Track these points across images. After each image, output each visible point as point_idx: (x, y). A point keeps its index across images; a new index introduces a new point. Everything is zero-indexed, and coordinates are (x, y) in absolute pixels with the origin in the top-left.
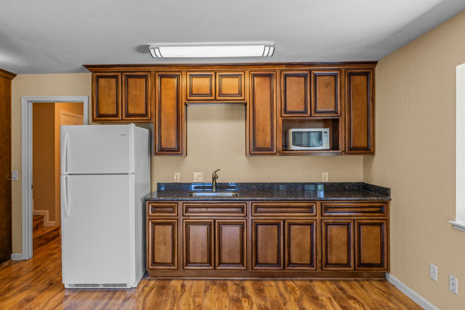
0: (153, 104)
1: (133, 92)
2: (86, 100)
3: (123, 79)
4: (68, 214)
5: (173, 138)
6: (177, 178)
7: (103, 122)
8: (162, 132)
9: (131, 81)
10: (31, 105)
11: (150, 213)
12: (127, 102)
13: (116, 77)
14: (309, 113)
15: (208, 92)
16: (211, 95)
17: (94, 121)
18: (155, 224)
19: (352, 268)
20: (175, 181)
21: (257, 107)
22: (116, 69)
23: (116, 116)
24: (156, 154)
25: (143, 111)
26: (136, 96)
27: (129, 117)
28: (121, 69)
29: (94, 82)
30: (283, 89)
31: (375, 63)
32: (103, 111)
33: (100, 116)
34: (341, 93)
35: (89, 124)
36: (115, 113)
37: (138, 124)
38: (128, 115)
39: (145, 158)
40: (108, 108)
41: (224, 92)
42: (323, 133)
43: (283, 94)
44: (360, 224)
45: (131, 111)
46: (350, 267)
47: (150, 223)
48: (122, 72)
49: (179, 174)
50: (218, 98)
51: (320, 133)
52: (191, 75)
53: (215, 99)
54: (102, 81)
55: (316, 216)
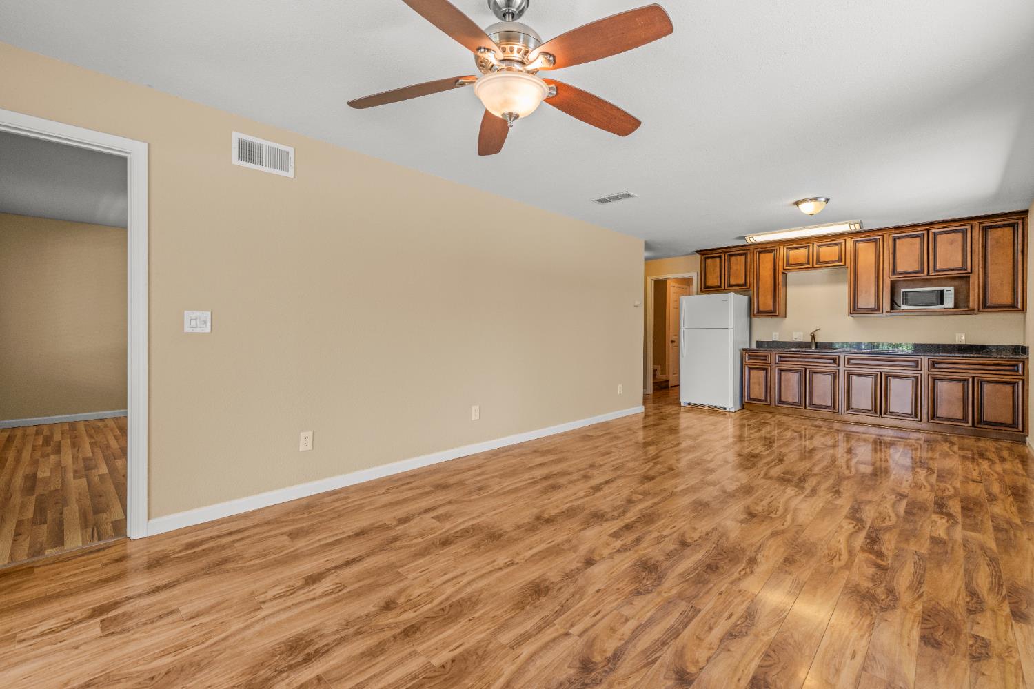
0: (752, 275)
1: (734, 268)
2: (695, 275)
3: (726, 258)
4: (685, 355)
5: (770, 302)
6: (776, 337)
7: (709, 292)
8: (760, 297)
9: (733, 259)
10: (653, 282)
11: (747, 360)
12: (729, 275)
13: (720, 257)
14: (926, 272)
15: (805, 261)
16: (808, 264)
17: (702, 291)
18: (750, 368)
19: (970, 424)
20: (774, 340)
21: (860, 271)
22: (720, 251)
23: (720, 287)
24: (754, 316)
25: (742, 282)
26: (737, 270)
27: (731, 287)
28: (725, 250)
29: (703, 262)
30: (891, 252)
31: (1026, 212)
32: (710, 283)
33: (707, 287)
34: (973, 249)
35: (697, 294)
36: (719, 284)
37: (737, 292)
38: (730, 286)
39: (745, 320)
40: (713, 280)
41: (821, 260)
42: (945, 292)
43: (891, 256)
44: (981, 382)
45: (732, 282)
46: (968, 423)
47: (747, 368)
48: (725, 253)
49: (778, 334)
50: (815, 265)
51: (942, 292)
52: (787, 248)
53: (813, 267)
54: (709, 261)
55: (921, 370)
